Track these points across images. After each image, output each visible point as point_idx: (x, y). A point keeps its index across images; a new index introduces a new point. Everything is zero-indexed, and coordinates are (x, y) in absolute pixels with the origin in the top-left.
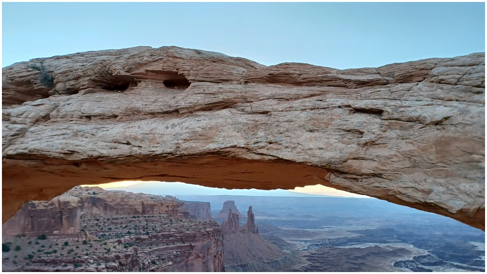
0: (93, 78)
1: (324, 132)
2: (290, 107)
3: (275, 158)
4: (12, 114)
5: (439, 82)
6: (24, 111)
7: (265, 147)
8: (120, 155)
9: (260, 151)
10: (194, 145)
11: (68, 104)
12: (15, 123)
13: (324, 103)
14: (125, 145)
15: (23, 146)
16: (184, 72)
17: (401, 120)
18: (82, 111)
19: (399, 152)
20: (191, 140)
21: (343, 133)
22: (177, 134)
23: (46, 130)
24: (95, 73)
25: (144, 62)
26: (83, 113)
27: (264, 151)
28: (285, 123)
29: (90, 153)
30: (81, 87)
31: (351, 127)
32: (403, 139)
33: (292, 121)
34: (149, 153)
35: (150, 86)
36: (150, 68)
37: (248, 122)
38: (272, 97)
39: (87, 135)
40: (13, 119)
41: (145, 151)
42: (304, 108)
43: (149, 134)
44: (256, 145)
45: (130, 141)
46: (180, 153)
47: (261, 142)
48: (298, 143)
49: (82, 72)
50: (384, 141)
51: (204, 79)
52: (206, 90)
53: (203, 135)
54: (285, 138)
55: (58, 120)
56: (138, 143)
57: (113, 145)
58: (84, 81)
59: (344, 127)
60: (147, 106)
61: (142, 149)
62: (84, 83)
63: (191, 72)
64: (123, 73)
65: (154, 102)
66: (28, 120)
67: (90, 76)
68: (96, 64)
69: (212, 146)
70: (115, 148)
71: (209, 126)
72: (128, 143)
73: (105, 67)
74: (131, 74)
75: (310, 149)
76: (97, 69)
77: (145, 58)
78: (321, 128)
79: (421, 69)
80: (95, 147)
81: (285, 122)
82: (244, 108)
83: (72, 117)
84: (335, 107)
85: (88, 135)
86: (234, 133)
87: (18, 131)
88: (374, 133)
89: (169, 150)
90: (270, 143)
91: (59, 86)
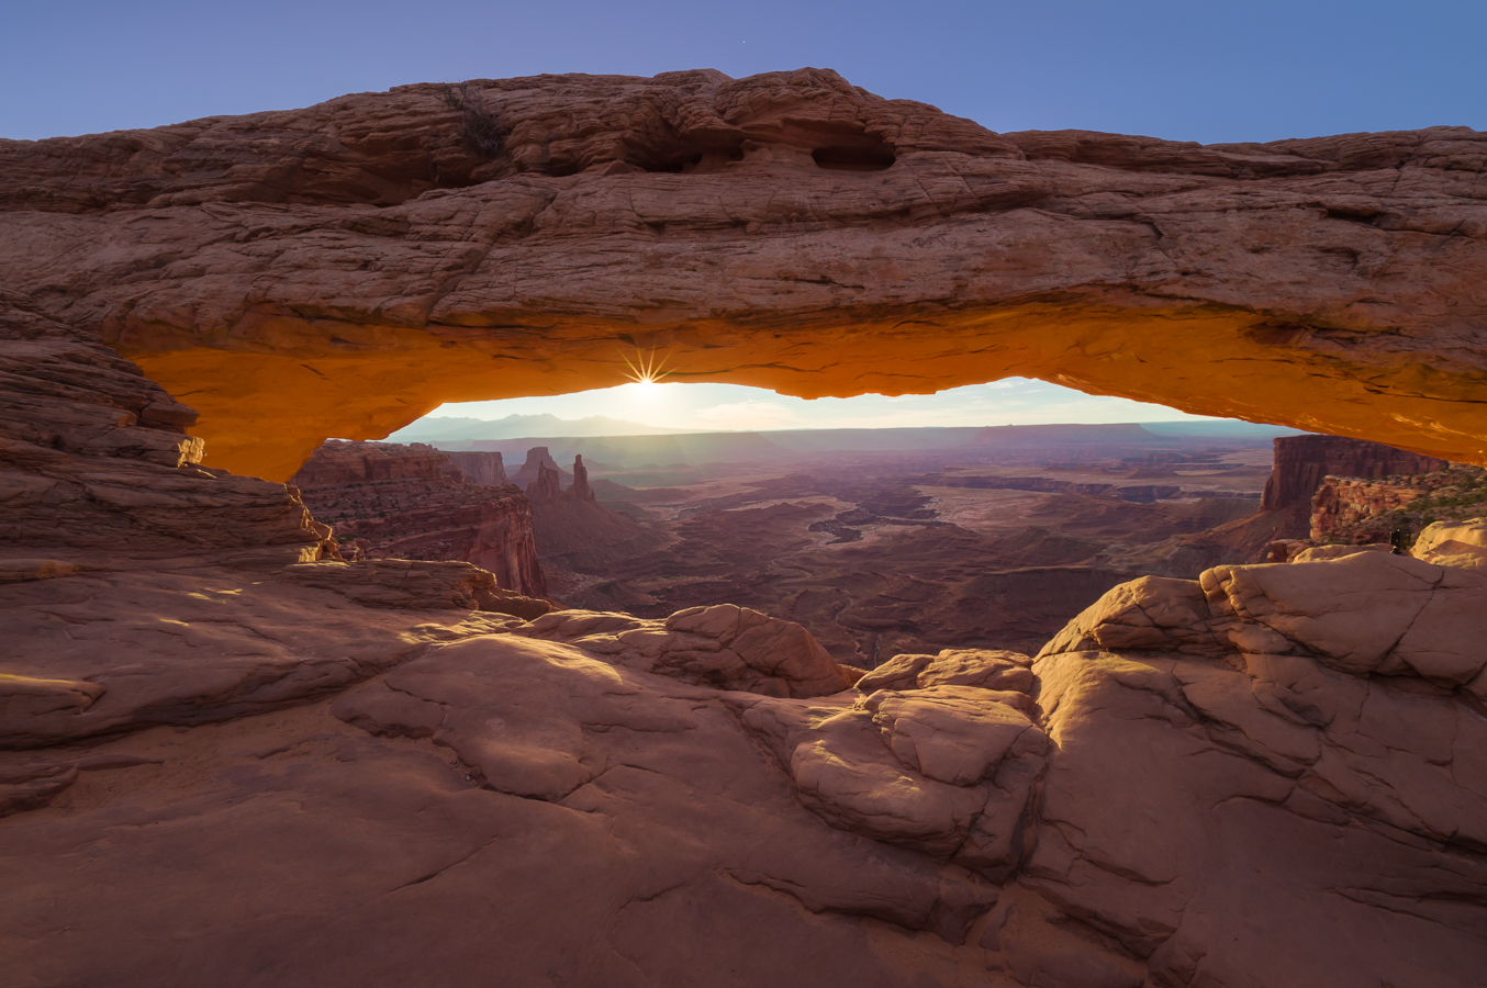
0: (629, 134)
1: (1281, 253)
2: (1192, 205)
3: (1201, 303)
4: (412, 218)
5: (1448, 168)
6: (454, 209)
7: (1179, 281)
8: (804, 307)
9: (1167, 290)
10: (999, 281)
11: (587, 194)
12: (435, 237)
13: (1261, 199)
14: (815, 285)
15: (498, 292)
16: (889, 127)
17: (1423, 231)
18: (641, 211)
19: (1432, 288)
20: (988, 271)
21: (1318, 254)
22: (950, 258)
23: (546, 254)
24: (637, 124)
25: (784, 99)
26: (641, 216)
27: (1178, 290)
28: (1204, 234)
29: (719, 305)
30: (595, 157)
31: (1336, 242)
32: (1432, 264)
33: (1216, 231)
34: (885, 300)
35: (786, 160)
36: (795, 116)
37: (1110, 233)
39: (693, 263)
40: (428, 229)
42: (1223, 206)
43: (873, 258)
44: (1158, 278)
45: (830, 275)
46: (966, 299)
47: (1166, 272)
48: (1248, 274)
49: (600, 118)
50: (1399, 268)
51: (941, 145)
52: (960, 167)
53: (1014, 260)
54: (1214, 265)
55: (575, 230)
56: (850, 280)
57: (781, 284)
58: (607, 142)
59: (1322, 243)
60: (820, 200)
61: (866, 293)
62: (605, 146)
63: (906, 127)
64: (720, 124)
65: (833, 193)
66: (479, 233)
67: (622, 128)
68: (636, 101)
69: (1047, 283)
70: (789, 292)
71: (1024, 240)
72: (824, 281)
73: (659, 108)
74: (745, 128)
75: (1279, 284)
76: (640, 115)
77: (785, 91)
78: (1276, 245)
79: (1398, 145)
80: (728, 290)
81: (1202, 231)
82: (1071, 206)
83: (614, 225)
84: (1290, 206)
85: (697, 263)
86: (1086, 257)
87: (460, 257)
88: (1381, 254)
89: (938, 294)
90: (1185, 273)
91: (528, 152)
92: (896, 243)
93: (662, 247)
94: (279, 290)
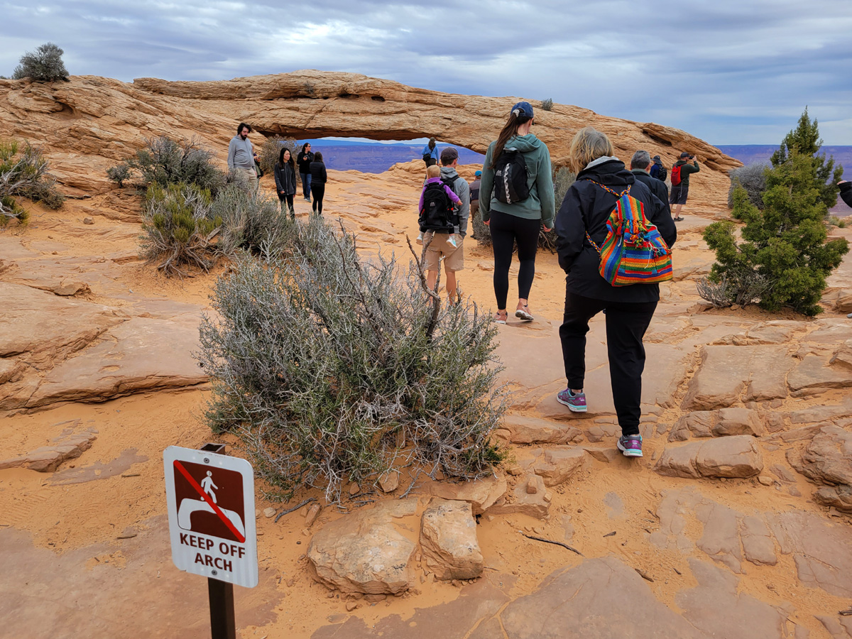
1: (436, 124)
4: (300, 108)
6: (308, 107)
10: (395, 127)
11: (331, 104)
12: (305, 112)
15: (318, 124)
16: (382, 95)
20: (393, 125)
21: (441, 125)
22: (388, 122)
23: (326, 117)
25: (364, 89)
26: (341, 110)
29: (354, 129)
32: (456, 127)
33: (427, 121)
34: (379, 130)
35: (365, 99)
36: (366, 92)
37: (412, 119)
38: (418, 110)
41: (377, 129)
42: (430, 116)
43: (377, 122)
46: (391, 130)
47: (418, 127)
49: (333, 90)
50: (451, 128)
51: (391, 99)
52: (393, 104)
53: (398, 123)
54: (425, 126)
55: (330, 113)
56: (374, 125)
57: (363, 126)
60: (371, 110)
62: (333, 95)
63: (385, 95)
65: (373, 108)
66: (313, 112)
67: (337, 92)
71: (399, 120)
72: (370, 125)
73: (344, 88)
74: (358, 94)
76: (339, 89)
80: (355, 126)
82: (410, 114)
83: (336, 112)
85: (349, 120)
86: (409, 124)
89: (386, 129)
91: (320, 95)
92: (382, 119)
93: (345, 117)
94: (280, 122)
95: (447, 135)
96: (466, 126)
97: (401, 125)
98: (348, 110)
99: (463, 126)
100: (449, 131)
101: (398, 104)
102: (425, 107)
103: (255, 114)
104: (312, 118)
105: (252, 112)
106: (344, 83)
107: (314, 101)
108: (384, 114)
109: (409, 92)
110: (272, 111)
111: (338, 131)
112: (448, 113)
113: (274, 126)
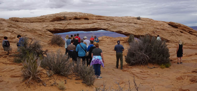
6: (65, 23)
13: (105, 23)
15: (68, 28)
16: (88, 18)
24: (74, 17)
31: (107, 25)
35: (83, 19)
37: (98, 25)
38: (99, 22)
46: (91, 28)
51: (91, 19)
55: (72, 24)
56: (86, 27)
60: (84, 22)
62: (72, 19)
70: (83, 28)
74: (80, 18)
77: (83, 16)
91: (68, 19)
92: (88, 25)
93: (76, 25)
94: (56, 28)
95: (109, 29)
96: (115, 26)
97: (94, 27)
98: (77, 23)
99: (114, 26)
100: (109, 27)
101: (93, 20)
102: (101, 21)
103: (48, 26)
104: (66, 26)
105: (47, 26)
106: (75, 15)
107: (66, 21)
108: (89, 23)
109: (96, 17)
110: (53, 25)
111: (74, 30)
112: (108, 22)
113: (54, 29)
